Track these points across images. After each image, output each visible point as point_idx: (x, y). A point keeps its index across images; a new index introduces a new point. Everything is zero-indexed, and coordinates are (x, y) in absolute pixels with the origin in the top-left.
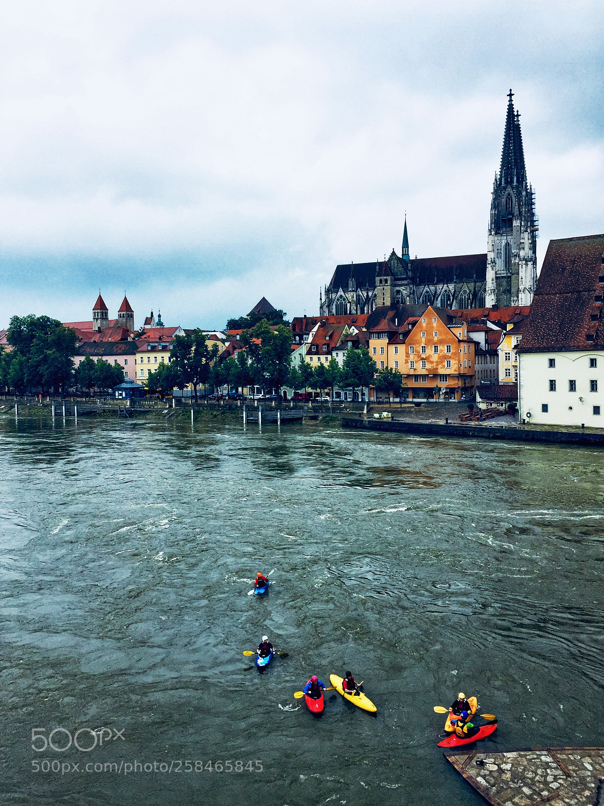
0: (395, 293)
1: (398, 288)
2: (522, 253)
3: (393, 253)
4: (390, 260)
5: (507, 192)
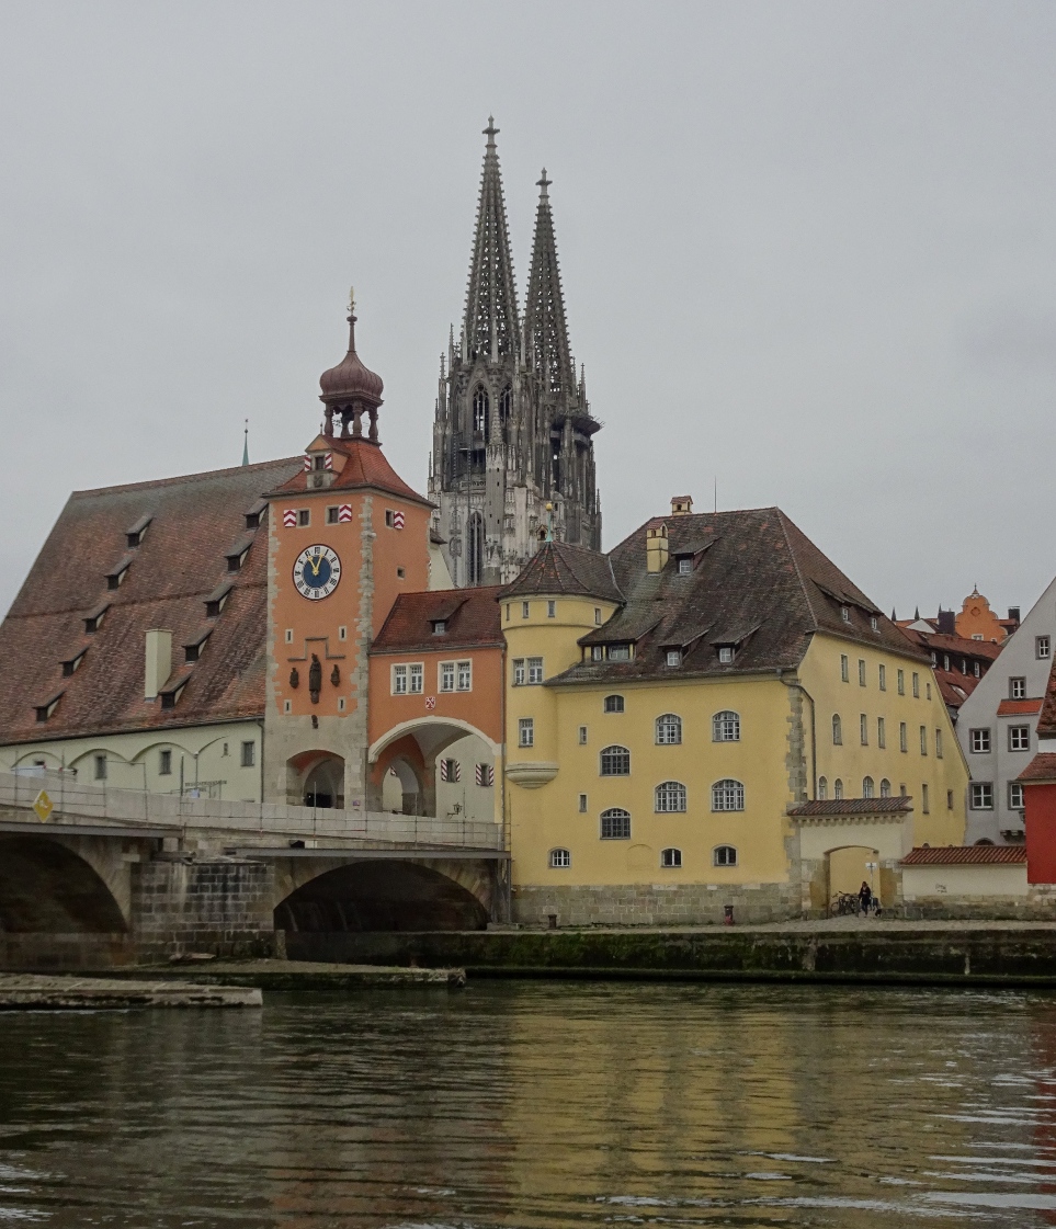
2: (509, 544)
5: (473, 382)
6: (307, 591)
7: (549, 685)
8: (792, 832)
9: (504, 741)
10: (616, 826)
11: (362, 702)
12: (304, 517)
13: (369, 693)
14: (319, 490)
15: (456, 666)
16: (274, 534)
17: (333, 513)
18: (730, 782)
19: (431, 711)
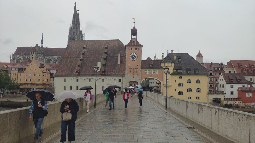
0: (37, 58)
1: (38, 56)
3: (37, 45)
4: (35, 47)
5: (73, 31)
6: (132, 59)
7: (171, 74)
8: (208, 95)
9: (163, 81)
10: (181, 93)
11: (141, 75)
12: (131, 49)
13: (141, 74)
14: (134, 46)
15: (155, 71)
16: (127, 51)
17: (136, 49)
18: (198, 89)
19: (151, 77)
